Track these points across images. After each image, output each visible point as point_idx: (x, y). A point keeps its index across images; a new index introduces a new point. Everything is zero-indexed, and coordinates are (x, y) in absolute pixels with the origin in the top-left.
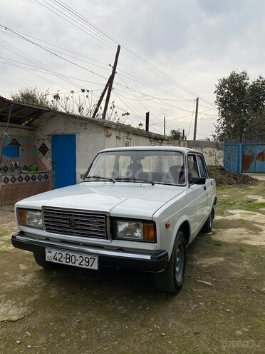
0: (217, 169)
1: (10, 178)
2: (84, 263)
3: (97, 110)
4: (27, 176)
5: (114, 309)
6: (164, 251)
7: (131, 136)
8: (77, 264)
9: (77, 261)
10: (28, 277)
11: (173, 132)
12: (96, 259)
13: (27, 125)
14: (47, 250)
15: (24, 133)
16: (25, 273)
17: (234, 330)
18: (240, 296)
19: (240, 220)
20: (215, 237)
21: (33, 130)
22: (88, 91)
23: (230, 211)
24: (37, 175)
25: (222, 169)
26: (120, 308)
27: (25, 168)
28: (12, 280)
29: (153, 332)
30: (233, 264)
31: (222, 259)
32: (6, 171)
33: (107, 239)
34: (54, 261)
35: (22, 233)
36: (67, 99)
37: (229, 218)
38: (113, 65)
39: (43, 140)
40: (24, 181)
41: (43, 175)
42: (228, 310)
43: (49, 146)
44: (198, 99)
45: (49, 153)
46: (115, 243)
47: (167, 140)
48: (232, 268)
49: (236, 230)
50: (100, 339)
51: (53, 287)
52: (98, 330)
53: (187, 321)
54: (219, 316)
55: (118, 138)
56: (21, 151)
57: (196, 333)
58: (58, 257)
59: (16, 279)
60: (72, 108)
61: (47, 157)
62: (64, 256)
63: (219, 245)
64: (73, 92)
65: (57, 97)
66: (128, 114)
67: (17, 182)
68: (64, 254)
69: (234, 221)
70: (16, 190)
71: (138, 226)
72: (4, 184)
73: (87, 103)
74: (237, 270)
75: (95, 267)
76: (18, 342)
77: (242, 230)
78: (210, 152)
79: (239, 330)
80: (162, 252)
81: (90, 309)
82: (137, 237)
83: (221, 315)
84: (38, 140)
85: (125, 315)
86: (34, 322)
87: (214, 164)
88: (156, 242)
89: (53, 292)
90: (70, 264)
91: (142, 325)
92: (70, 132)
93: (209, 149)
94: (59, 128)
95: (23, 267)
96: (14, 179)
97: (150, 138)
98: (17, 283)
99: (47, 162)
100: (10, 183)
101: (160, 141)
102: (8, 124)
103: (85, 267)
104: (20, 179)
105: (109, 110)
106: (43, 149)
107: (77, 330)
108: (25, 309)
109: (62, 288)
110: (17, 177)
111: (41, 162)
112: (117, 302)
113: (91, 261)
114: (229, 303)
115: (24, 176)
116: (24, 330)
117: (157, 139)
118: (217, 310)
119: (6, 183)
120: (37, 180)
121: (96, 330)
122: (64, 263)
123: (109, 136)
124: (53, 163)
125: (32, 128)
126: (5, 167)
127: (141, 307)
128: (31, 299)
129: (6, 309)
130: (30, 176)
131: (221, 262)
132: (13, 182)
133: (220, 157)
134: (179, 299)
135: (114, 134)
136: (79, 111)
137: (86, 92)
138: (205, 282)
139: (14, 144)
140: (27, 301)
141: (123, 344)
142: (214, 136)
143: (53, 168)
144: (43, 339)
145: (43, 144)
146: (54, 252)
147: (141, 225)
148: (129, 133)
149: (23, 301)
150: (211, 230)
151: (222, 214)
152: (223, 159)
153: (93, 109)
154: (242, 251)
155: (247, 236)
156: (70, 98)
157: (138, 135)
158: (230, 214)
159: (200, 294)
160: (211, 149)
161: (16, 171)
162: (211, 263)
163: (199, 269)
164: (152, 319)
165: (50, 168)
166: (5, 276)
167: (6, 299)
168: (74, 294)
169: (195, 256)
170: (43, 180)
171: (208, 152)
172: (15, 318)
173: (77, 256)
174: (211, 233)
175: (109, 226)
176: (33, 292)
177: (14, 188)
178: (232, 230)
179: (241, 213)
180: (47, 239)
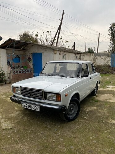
0: (107, 66)
1: (16, 71)
2: (35, 108)
3: (54, 41)
4: (23, 71)
5: (46, 126)
6: (65, 105)
7: (66, 53)
8: (32, 109)
9: (33, 108)
10: (17, 113)
11: (89, 49)
12: (39, 107)
13: (22, 49)
14: (22, 103)
15: (21, 52)
16: (16, 111)
17: (90, 137)
18: (97, 123)
19: (111, 90)
20: (97, 98)
21: (25, 51)
22: (50, 32)
23: (107, 86)
24: (27, 70)
25: (109, 66)
26: (48, 126)
27: (22, 67)
28: (11, 114)
29: (58, 136)
30: (100, 110)
31: (96, 108)
32: (14, 69)
33: (43, 100)
34: (25, 107)
35: (14, 96)
36: (41, 35)
37: (106, 89)
38: (61, 20)
39: (29, 55)
40: (21, 73)
41: (29, 70)
42: (90, 129)
43: (31, 58)
44: (99, 34)
45: (32, 61)
46: (46, 101)
47: (83, 54)
48: (99, 112)
49: (107, 95)
50: (38, 137)
51: (26, 117)
52: (38, 134)
53: (72, 133)
54: (86, 131)
55: (60, 54)
56: (20, 60)
57: (74, 137)
58: (26, 106)
59: (13, 113)
60: (43, 40)
61: (31, 62)
62: (28, 106)
63: (97, 102)
64: (44, 33)
65: (37, 35)
66: (68, 42)
67: (19, 73)
68: (28, 105)
69: (108, 91)
70: (19, 76)
71: (55, 96)
72: (13, 74)
73: (50, 37)
74: (100, 113)
75: (39, 110)
76: (9, 136)
77: (110, 95)
78: (105, 58)
79: (92, 137)
80: (64, 105)
81: (37, 126)
82: (54, 99)
83: (87, 131)
84: (27, 55)
85: (50, 129)
86: (16, 130)
87: (106, 64)
88: (61, 102)
89: (25, 119)
90: (30, 109)
91: (55, 133)
92: (39, 52)
93: (104, 57)
94: (35, 50)
95: (16, 109)
96: (17, 72)
97: (75, 53)
98: (13, 115)
99: (31, 64)
100: (16, 73)
101: (80, 54)
102: (14, 49)
103: (35, 110)
104: (20, 72)
105: (59, 40)
106: (29, 59)
107: (31, 133)
108: (14, 125)
109: (29, 118)
110: (18, 71)
111: (28, 64)
112: (48, 124)
113: (37, 108)
114: (92, 126)
115: (21, 71)
116: (12, 132)
117: (78, 54)
118: (86, 129)
119: (14, 73)
120: (27, 72)
121: (37, 134)
122: (28, 108)
123: (56, 54)
124: (33, 65)
125: (25, 50)
126: (14, 67)
127: (56, 126)
128: (17, 121)
129: (7, 124)
130: (24, 70)
131: (95, 109)
132: (17, 73)
133: (109, 60)
134: (72, 124)
135: (58, 53)
136: (46, 41)
137: (49, 33)
138: (85, 118)
139: (17, 57)
140: (15, 122)
141: (46, 139)
142: (108, 50)
143: (33, 67)
144: (18, 136)
145: (29, 57)
146: (24, 104)
147: (56, 95)
148: (65, 52)
149: (14, 122)
150: (96, 95)
151: (104, 87)
152: (110, 61)
153: (52, 40)
154: (106, 104)
155: (111, 98)
156: (43, 35)
157: (69, 52)
158: (107, 88)
159: (81, 122)
160: (105, 57)
161: (18, 68)
162: (91, 109)
163: (84, 112)
164: (59, 131)
165: (32, 67)
166: (9, 112)
167: (8, 120)
168: (33, 120)
169: (85, 106)
170: (29, 72)
171: (103, 58)
172: (10, 128)
173: (32, 106)
174: (95, 96)
175: (44, 95)
176: (18, 118)
177: (18, 75)
178: (105, 95)
179: (112, 87)
180: (23, 99)
